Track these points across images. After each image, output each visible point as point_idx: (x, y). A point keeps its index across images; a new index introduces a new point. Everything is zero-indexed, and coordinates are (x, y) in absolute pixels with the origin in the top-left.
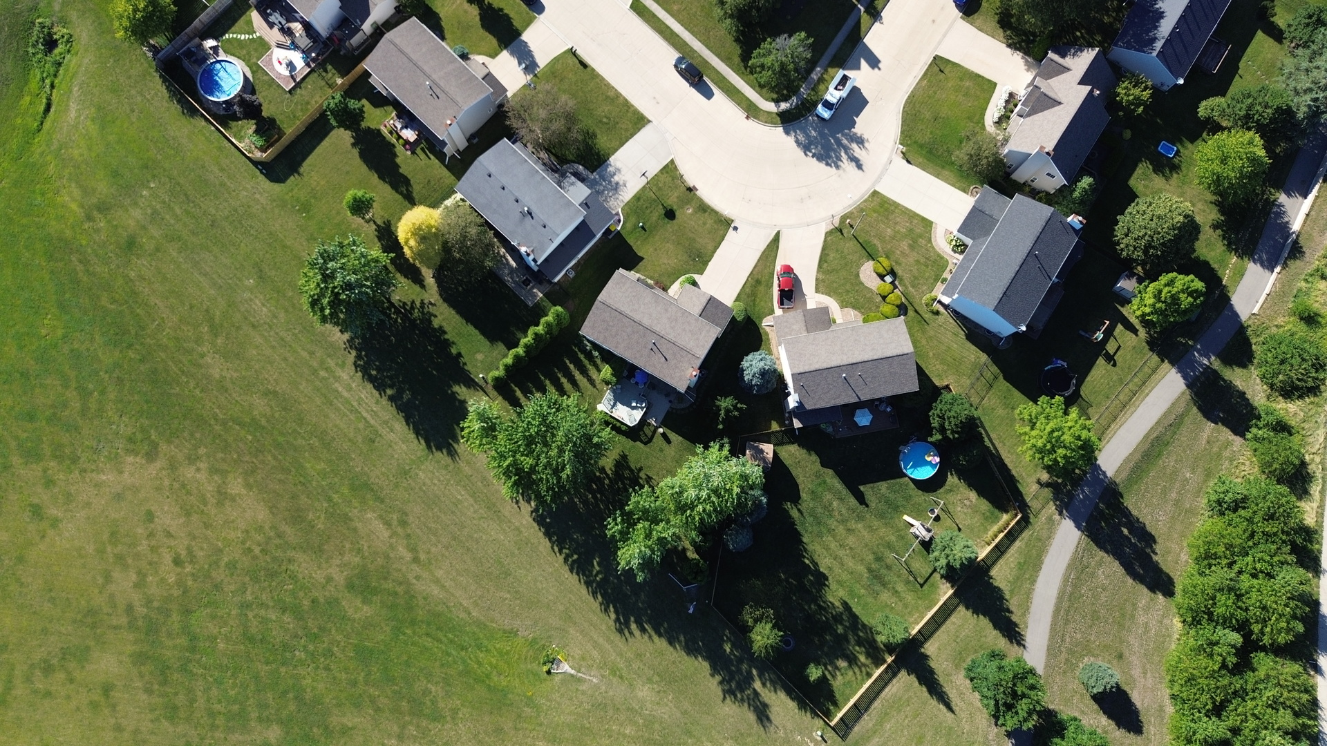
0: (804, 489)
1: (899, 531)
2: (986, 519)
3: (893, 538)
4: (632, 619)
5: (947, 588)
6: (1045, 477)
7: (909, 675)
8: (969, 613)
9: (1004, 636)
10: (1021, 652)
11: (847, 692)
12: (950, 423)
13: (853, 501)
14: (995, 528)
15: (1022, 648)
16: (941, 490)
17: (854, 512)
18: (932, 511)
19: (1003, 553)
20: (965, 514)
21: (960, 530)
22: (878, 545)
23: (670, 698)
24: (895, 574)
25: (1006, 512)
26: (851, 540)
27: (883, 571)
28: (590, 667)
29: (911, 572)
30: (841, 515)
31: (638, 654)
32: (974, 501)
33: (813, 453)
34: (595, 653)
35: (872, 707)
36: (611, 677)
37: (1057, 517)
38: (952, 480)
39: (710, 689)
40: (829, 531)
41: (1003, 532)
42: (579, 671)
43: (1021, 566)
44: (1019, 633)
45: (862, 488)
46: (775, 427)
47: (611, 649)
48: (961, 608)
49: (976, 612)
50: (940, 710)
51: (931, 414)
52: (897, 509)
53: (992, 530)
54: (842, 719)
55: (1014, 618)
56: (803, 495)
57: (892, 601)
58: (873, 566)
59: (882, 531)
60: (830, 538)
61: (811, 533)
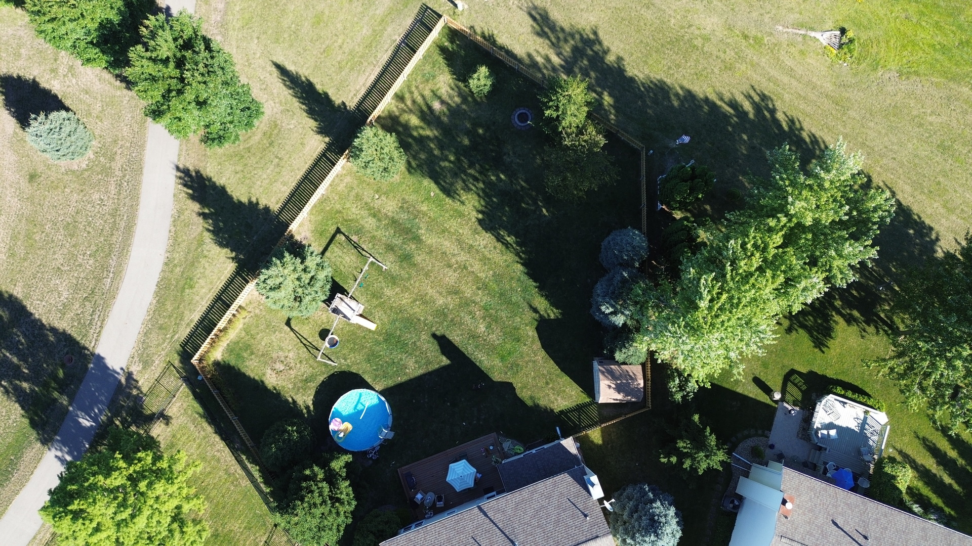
0: (533, 342)
1: (381, 305)
2: (248, 347)
3: (388, 292)
4: (751, 116)
5: (300, 233)
6: (158, 430)
7: (343, 103)
8: (263, 203)
9: (210, 180)
10: (182, 158)
11: (428, 68)
12: (321, 494)
13: (456, 337)
14: (232, 335)
15: (181, 166)
16: (321, 378)
17: (452, 321)
18: (333, 344)
19: (218, 298)
20: (281, 349)
21: (288, 323)
22: (409, 279)
23: (673, 21)
24: (380, 240)
25: (217, 364)
26: (451, 277)
27: (397, 241)
28: (791, 44)
29: (356, 247)
30: (470, 313)
31: (730, 69)
32: (269, 371)
33: (529, 403)
34: (789, 63)
35: (390, 53)
36: (759, 35)
37: (135, 369)
38: (305, 399)
39: (621, 41)
40: (485, 287)
41: (221, 331)
42: (804, 36)
43: (188, 282)
44: (185, 185)
45: (445, 361)
46: (595, 435)
47: (769, 70)
48: (275, 207)
49: (253, 206)
50: (295, 63)
51: (354, 503)
52: (389, 337)
53: (237, 331)
54: (431, 30)
55: (196, 207)
56: (532, 333)
57: (380, 202)
58: (414, 247)
59: (405, 300)
60: (482, 275)
61: (512, 278)
